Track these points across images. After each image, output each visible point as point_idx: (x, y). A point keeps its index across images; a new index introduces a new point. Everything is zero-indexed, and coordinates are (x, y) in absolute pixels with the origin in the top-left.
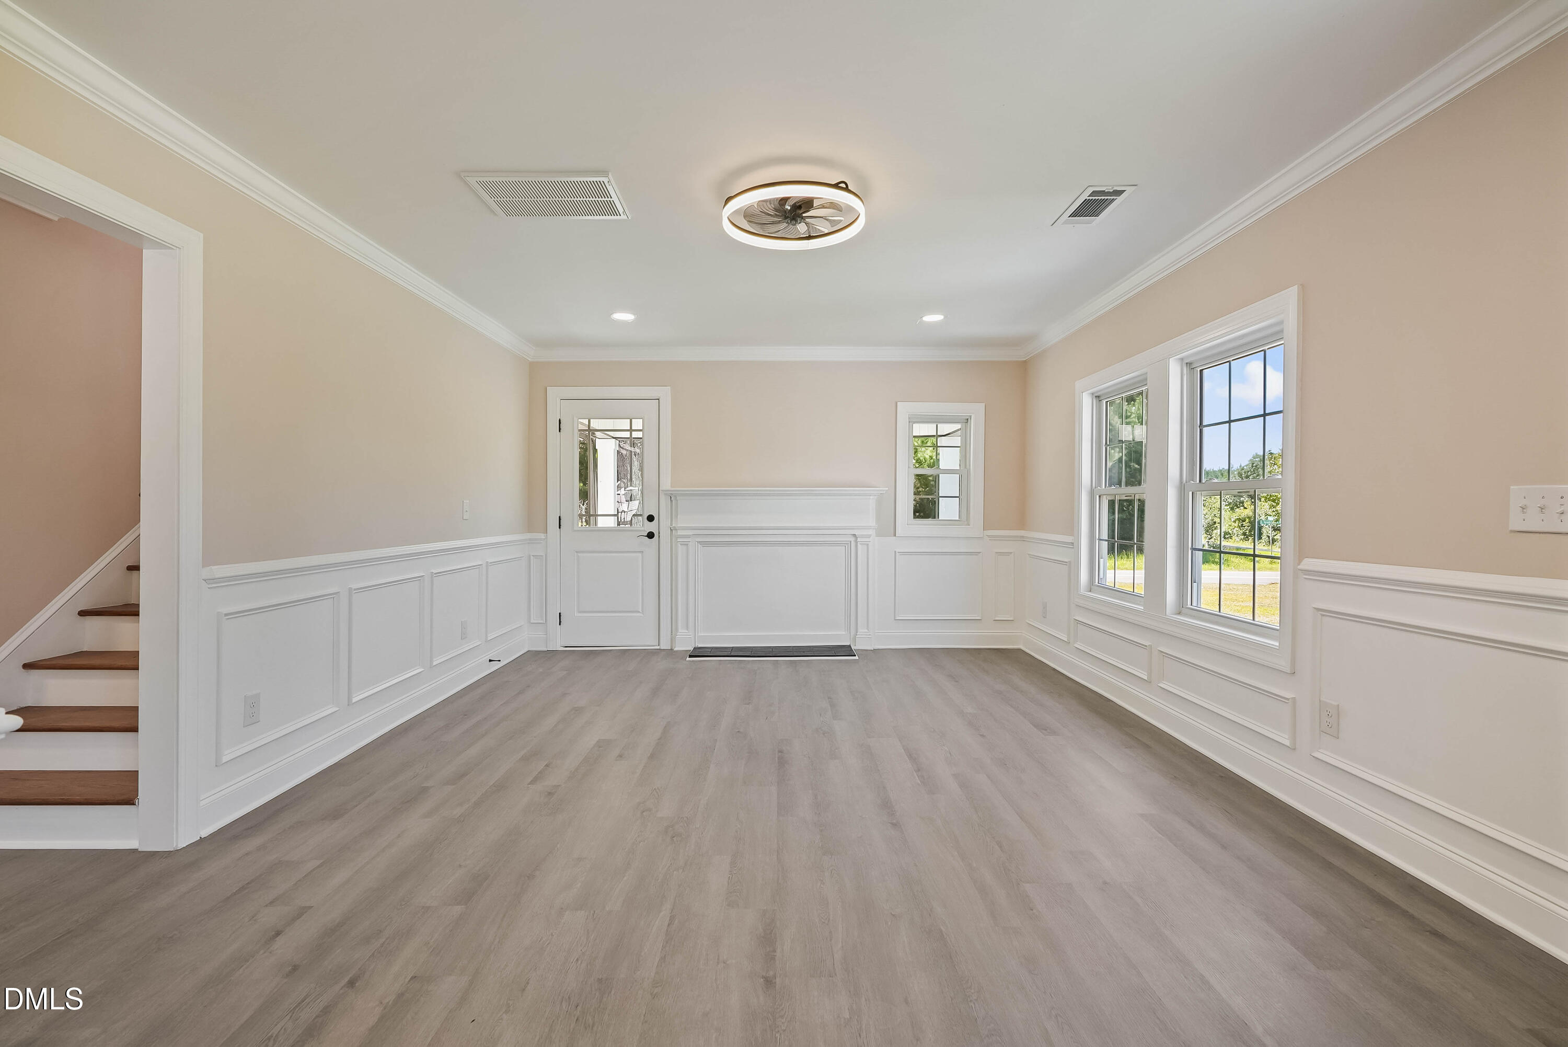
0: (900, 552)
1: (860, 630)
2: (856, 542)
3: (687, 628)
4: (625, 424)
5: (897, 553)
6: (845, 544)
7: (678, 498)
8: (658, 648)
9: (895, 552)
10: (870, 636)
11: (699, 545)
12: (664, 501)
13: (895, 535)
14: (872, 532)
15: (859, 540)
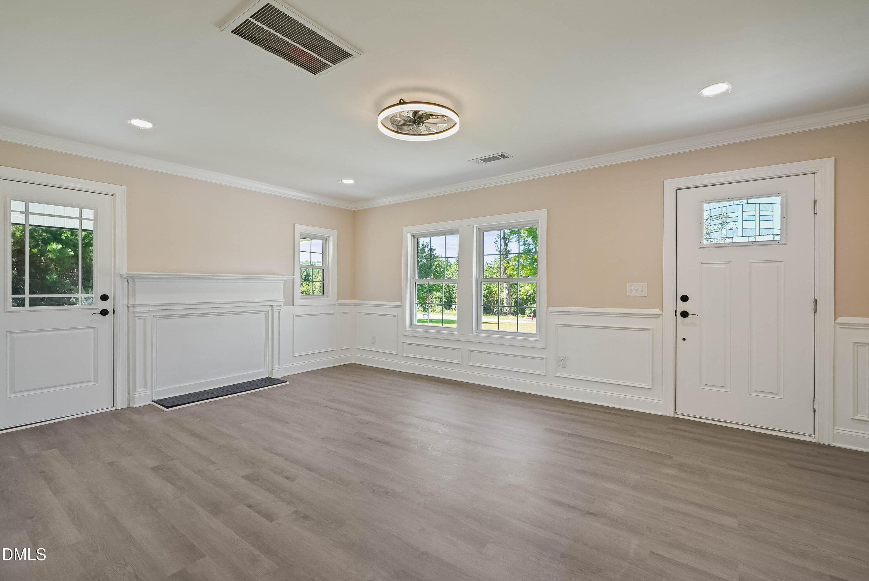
0: (296, 315)
1: (275, 366)
2: (273, 310)
3: (145, 387)
4: (74, 212)
5: (295, 316)
6: (265, 312)
7: (136, 280)
8: (114, 409)
9: (293, 315)
10: (281, 369)
11: (155, 318)
12: (120, 283)
13: (293, 305)
14: (282, 303)
15: (274, 308)
